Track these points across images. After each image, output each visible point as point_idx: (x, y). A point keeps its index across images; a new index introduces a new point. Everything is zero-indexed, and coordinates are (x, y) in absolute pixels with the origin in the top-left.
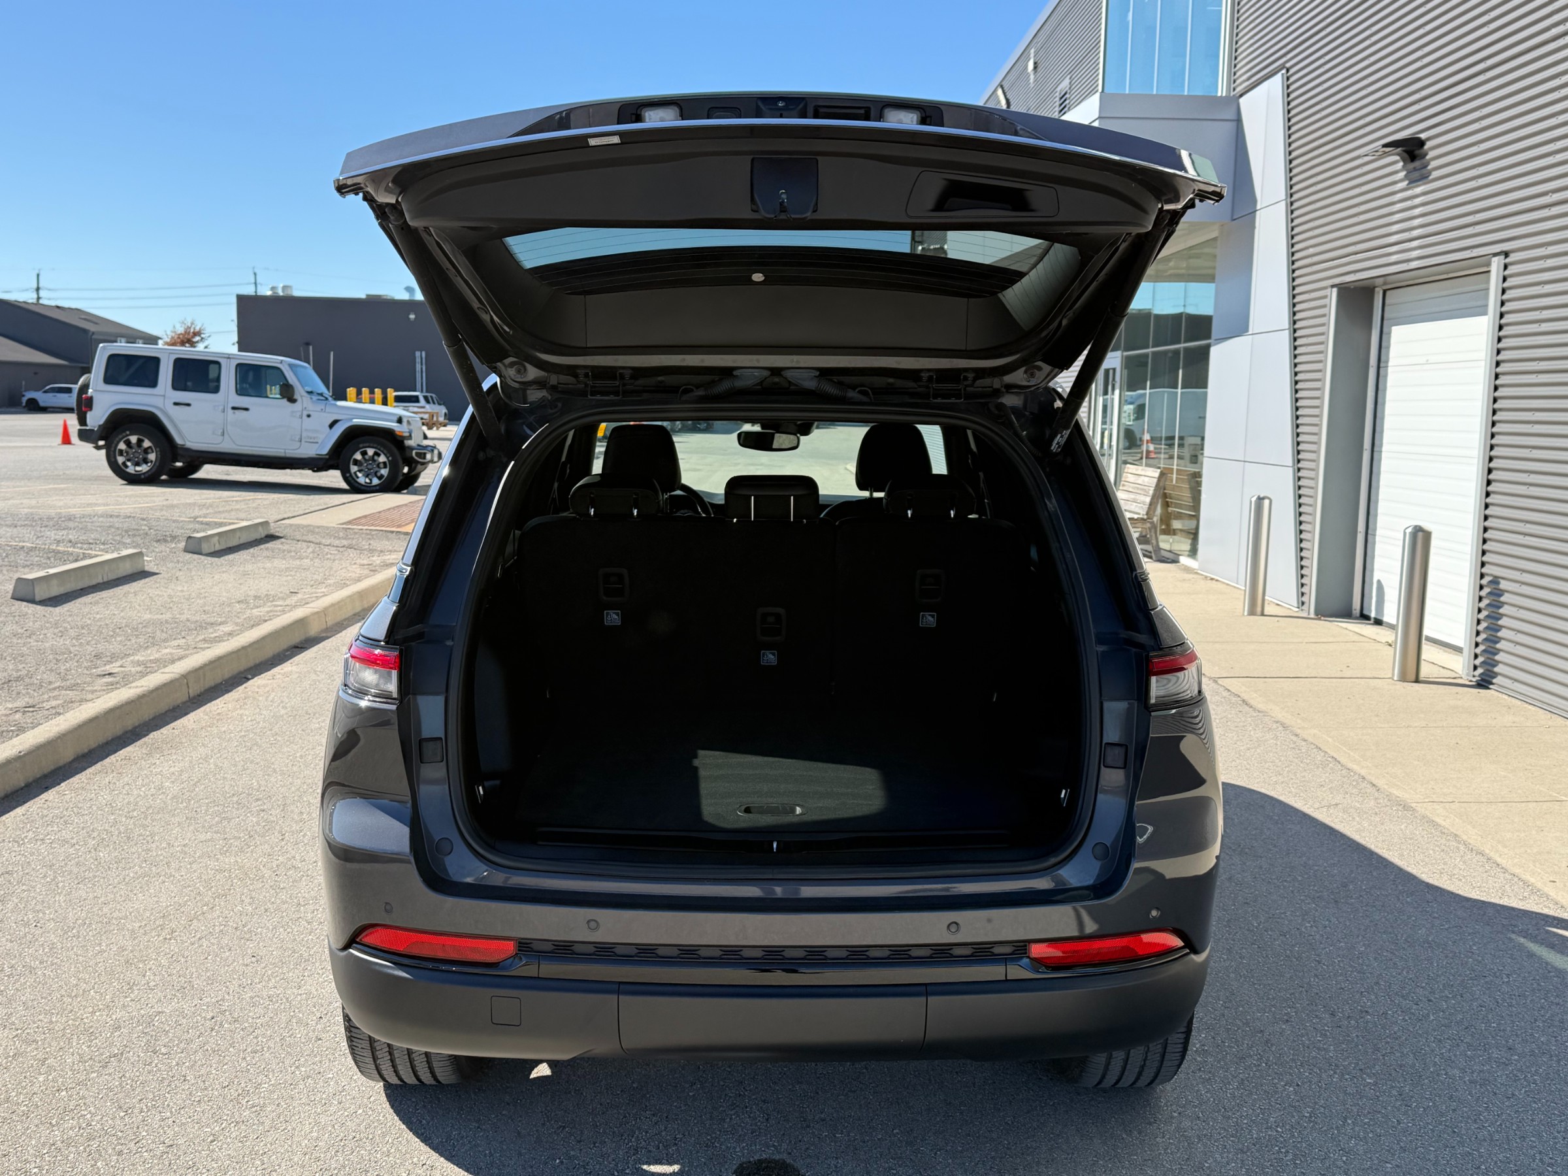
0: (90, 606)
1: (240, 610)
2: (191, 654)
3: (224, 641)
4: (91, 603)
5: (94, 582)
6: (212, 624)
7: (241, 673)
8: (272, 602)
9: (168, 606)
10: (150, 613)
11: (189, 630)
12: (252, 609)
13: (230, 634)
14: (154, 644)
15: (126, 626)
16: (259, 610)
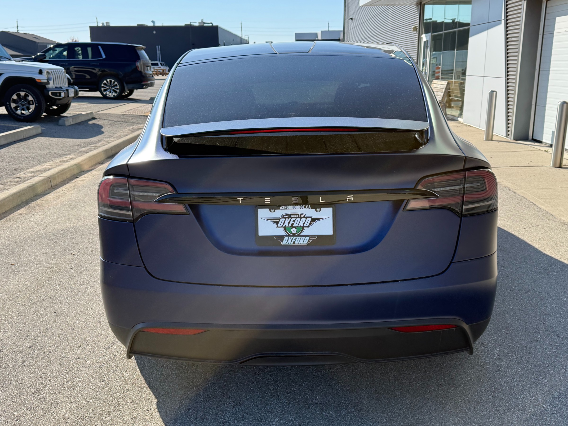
0: (17, 148)
1: (77, 149)
2: (54, 168)
3: (68, 162)
4: (17, 147)
5: (20, 139)
6: (65, 155)
7: (74, 175)
8: (91, 145)
9: (48, 147)
10: (41, 151)
11: (55, 157)
12: (82, 148)
13: (71, 159)
14: (40, 164)
15: (30, 156)
16: (85, 148)
